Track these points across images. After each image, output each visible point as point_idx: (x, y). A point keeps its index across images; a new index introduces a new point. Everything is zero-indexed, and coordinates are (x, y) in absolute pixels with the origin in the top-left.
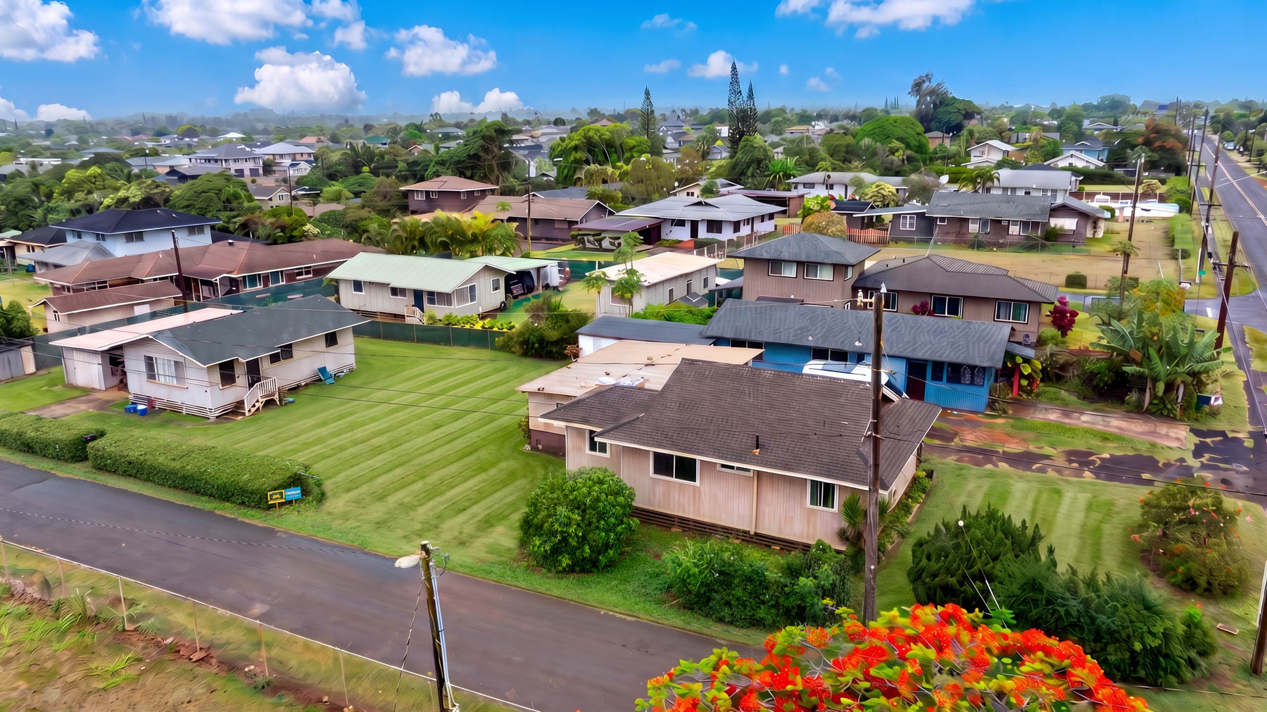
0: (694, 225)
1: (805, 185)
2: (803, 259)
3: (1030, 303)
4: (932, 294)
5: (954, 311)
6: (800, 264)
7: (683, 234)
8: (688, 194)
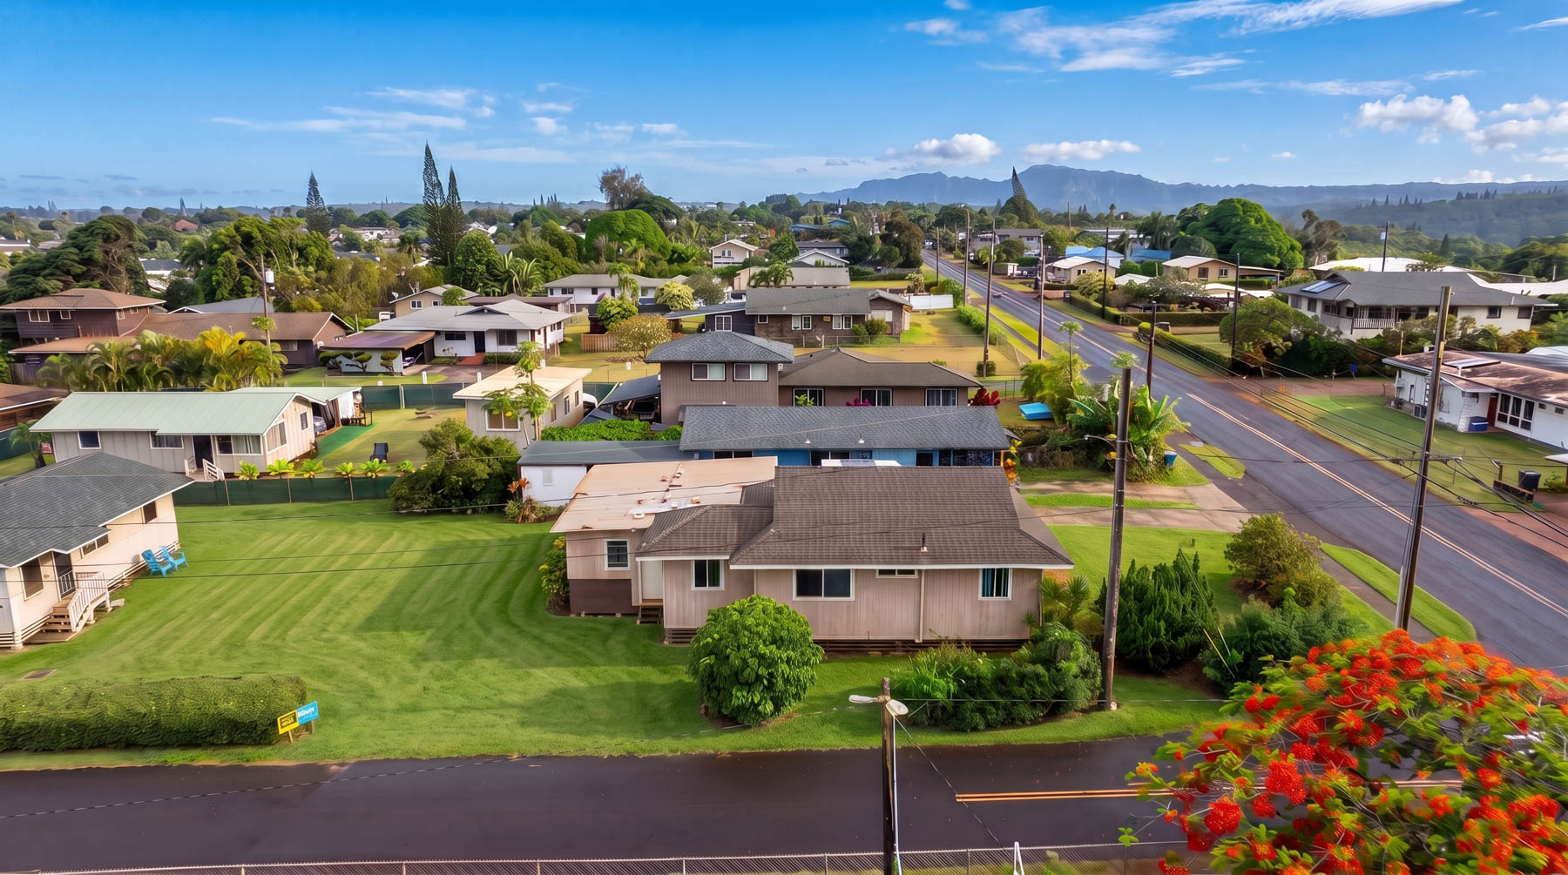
0: (479, 338)
1: (564, 291)
2: (732, 357)
3: (958, 388)
4: (859, 388)
5: (885, 401)
6: (728, 365)
7: (466, 349)
8: (414, 305)
